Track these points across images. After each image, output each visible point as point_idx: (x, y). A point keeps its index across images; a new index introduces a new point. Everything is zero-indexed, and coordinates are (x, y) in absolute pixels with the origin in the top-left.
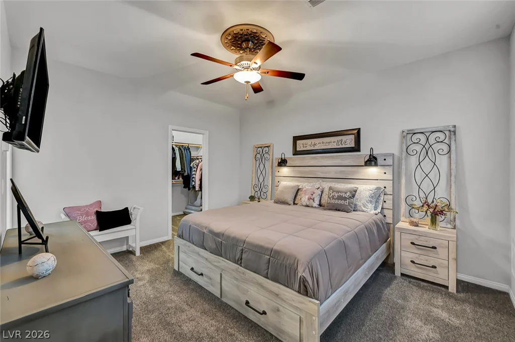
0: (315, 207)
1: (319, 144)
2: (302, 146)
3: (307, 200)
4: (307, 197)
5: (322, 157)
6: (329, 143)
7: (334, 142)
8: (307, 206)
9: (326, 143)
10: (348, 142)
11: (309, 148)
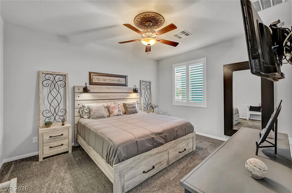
0: (122, 115)
1: (109, 80)
2: (96, 79)
3: (117, 112)
4: (117, 110)
5: (113, 88)
6: (114, 80)
7: (116, 80)
8: (117, 115)
9: (112, 80)
10: (122, 81)
11: (101, 81)
